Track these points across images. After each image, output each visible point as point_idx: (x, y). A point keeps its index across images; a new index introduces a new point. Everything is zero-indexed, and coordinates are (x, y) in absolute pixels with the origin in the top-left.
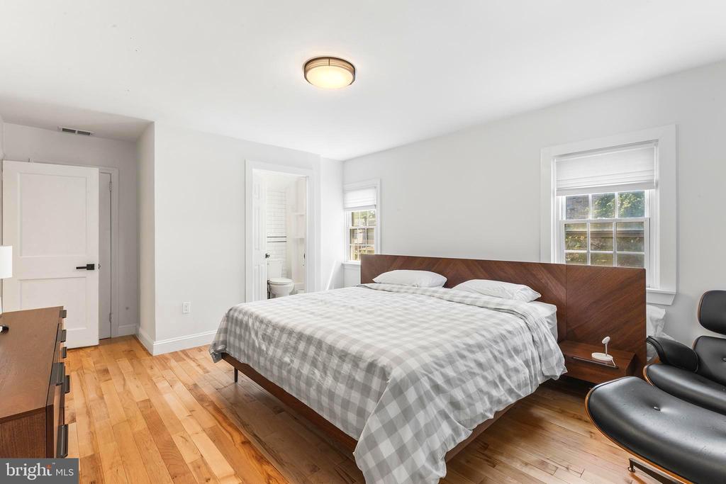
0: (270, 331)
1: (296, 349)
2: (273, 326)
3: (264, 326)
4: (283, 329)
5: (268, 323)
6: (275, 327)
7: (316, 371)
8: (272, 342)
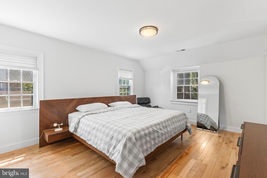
0: (164, 124)
1: (173, 122)
2: (164, 122)
3: (161, 125)
4: (167, 120)
5: (162, 123)
6: (165, 122)
7: (179, 123)
8: (167, 127)
